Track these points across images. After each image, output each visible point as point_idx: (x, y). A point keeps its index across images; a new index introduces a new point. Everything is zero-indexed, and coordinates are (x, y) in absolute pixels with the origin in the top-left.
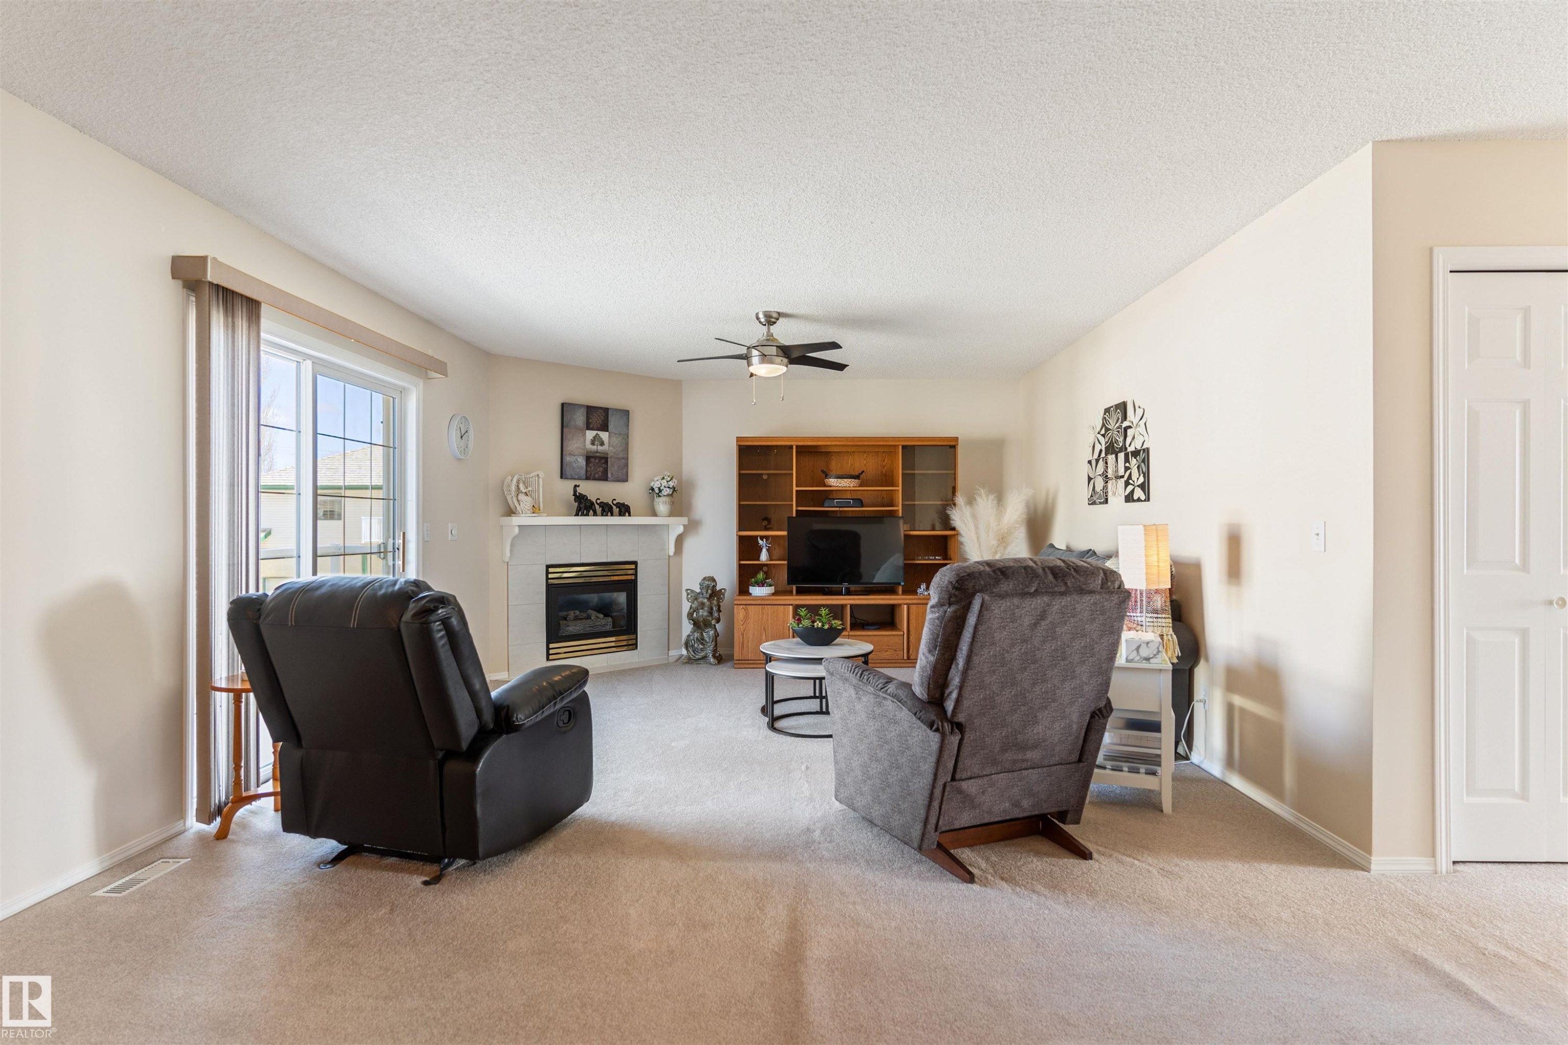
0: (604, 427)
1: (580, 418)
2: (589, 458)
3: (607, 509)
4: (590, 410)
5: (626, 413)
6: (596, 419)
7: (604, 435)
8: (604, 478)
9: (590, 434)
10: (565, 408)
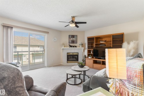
0: (74, 37)
1: (71, 37)
2: (72, 41)
3: (74, 47)
4: (72, 36)
5: (77, 36)
6: (73, 37)
7: (74, 38)
8: (74, 43)
9: (72, 38)
10: (69, 36)
